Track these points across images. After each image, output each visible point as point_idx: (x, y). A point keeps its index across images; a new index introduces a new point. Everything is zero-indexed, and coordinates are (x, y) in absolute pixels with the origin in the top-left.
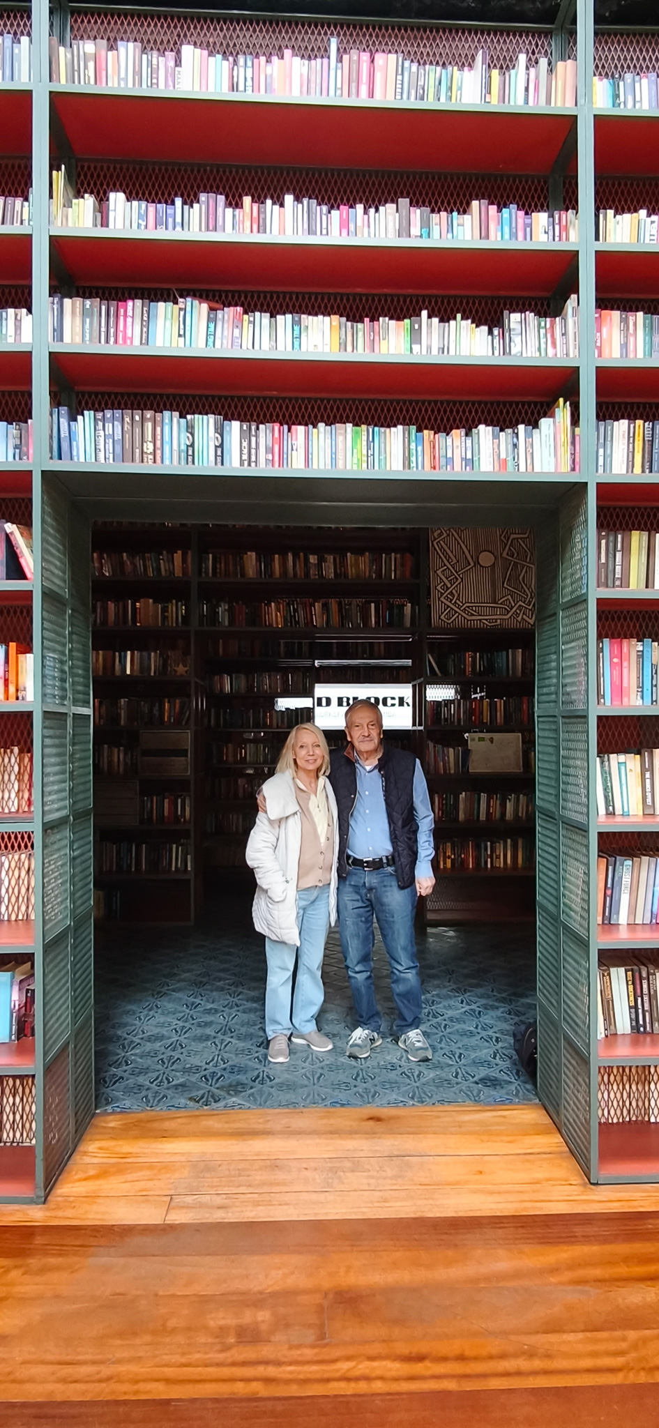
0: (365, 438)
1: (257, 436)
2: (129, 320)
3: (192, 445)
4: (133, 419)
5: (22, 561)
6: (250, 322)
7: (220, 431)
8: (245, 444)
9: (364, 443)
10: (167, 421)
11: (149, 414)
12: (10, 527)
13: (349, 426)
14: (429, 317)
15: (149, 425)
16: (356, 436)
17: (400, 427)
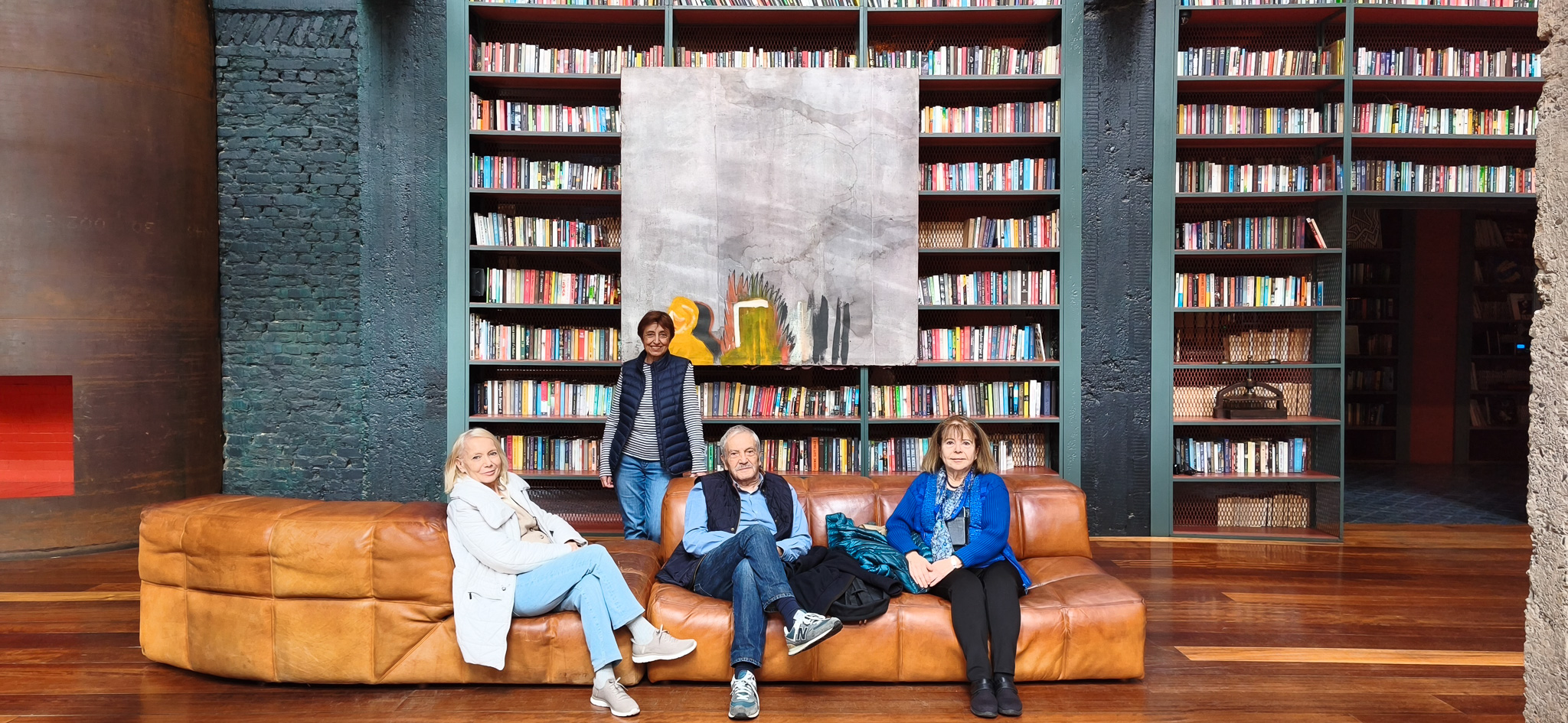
0: (1486, 172)
1: (1432, 172)
2: (1367, 113)
3: (1400, 177)
4: (1371, 165)
5: (1316, 236)
6: (1427, 113)
7: (1414, 169)
8: (1426, 176)
9: (1486, 175)
10: (1388, 165)
11: (1379, 162)
12: (1308, 220)
13: (1479, 166)
14: (1520, 109)
15: (1379, 168)
16: (1482, 171)
17: (1505, 167)
